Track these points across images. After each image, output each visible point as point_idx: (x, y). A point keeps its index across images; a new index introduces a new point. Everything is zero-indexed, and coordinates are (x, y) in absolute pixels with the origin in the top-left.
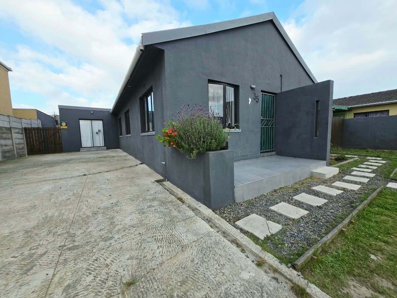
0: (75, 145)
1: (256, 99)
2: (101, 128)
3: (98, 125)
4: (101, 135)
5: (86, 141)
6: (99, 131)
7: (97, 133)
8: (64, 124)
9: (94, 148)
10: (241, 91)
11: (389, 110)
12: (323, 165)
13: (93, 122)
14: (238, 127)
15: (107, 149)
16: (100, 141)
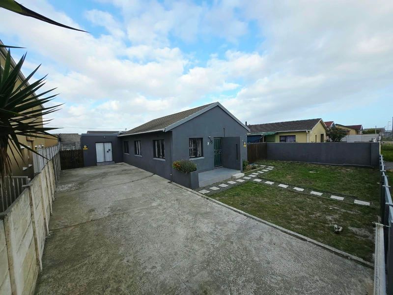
0: (92, 162)
1: (211, 142)
2: (111, 148)
3: (109, 146)
4: (111, 153)
5: (100, 158)
6: (109, 150)
7: (108, 152)
8: (85, 147)
9: (105, 163)
10: (204, 140)
11: (295, 136)
12: (239, 173)
13: (105, 144)
14: (202, 156)
15: (116, 163)
16: (109, 157)
